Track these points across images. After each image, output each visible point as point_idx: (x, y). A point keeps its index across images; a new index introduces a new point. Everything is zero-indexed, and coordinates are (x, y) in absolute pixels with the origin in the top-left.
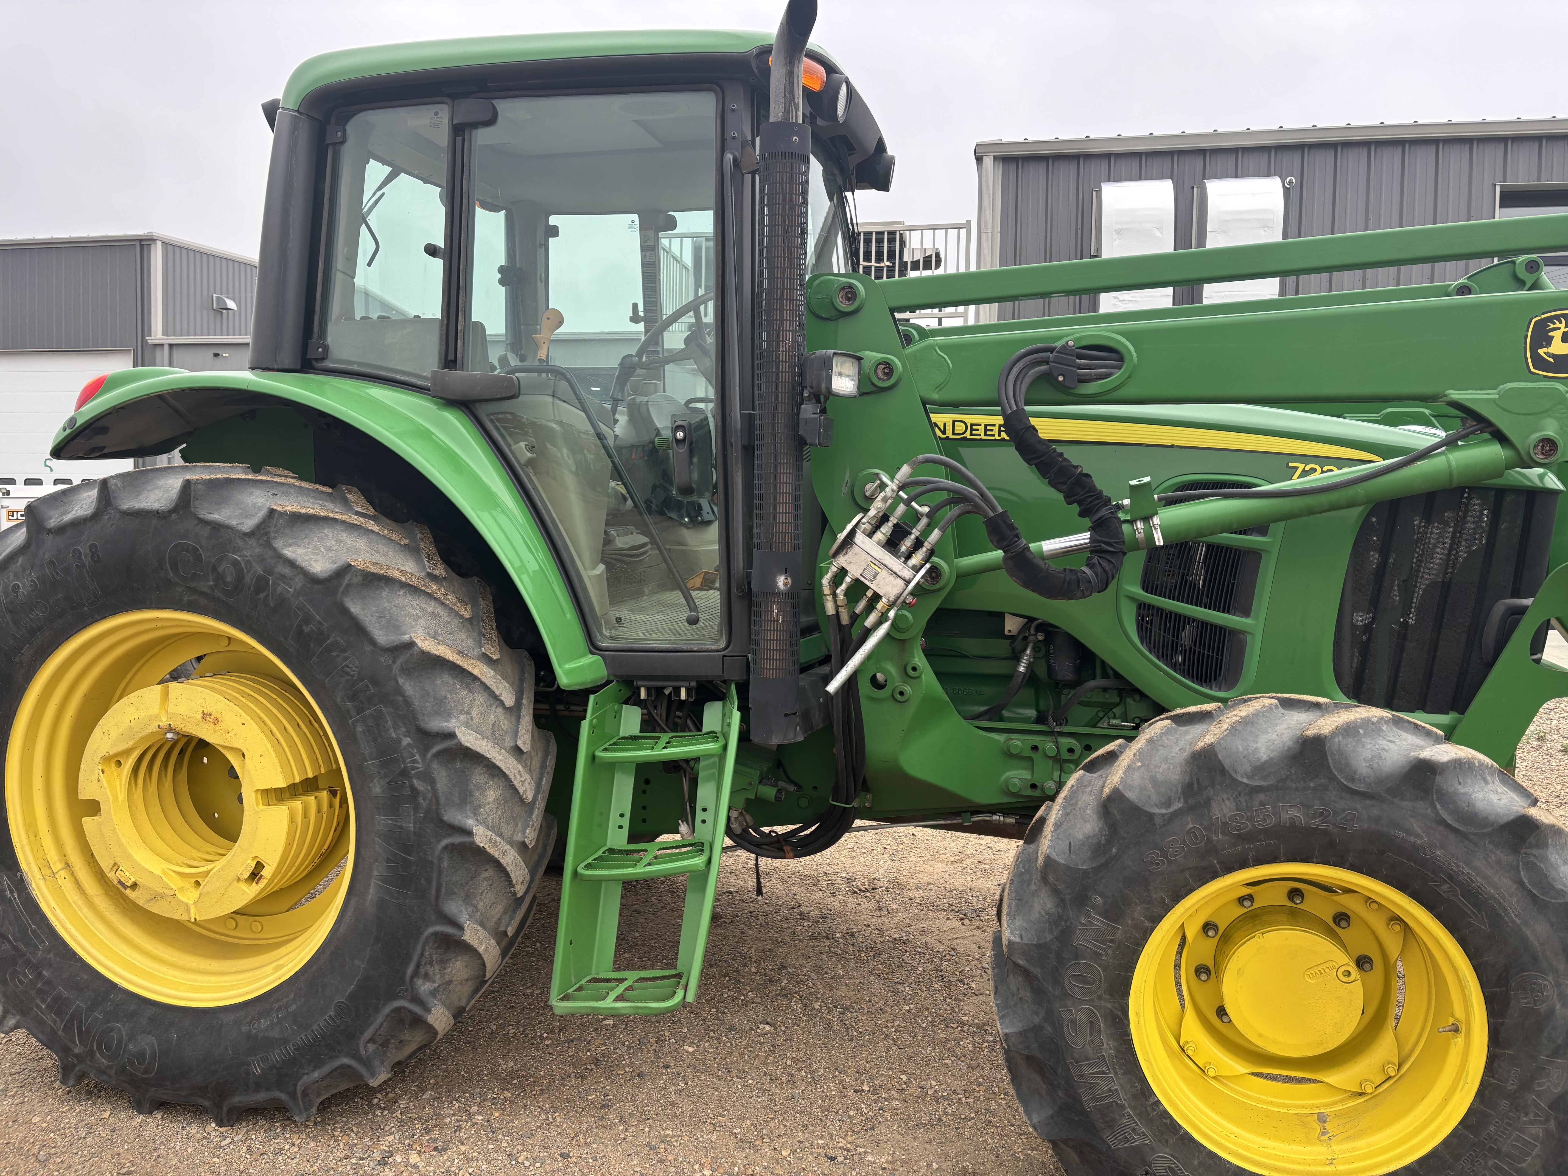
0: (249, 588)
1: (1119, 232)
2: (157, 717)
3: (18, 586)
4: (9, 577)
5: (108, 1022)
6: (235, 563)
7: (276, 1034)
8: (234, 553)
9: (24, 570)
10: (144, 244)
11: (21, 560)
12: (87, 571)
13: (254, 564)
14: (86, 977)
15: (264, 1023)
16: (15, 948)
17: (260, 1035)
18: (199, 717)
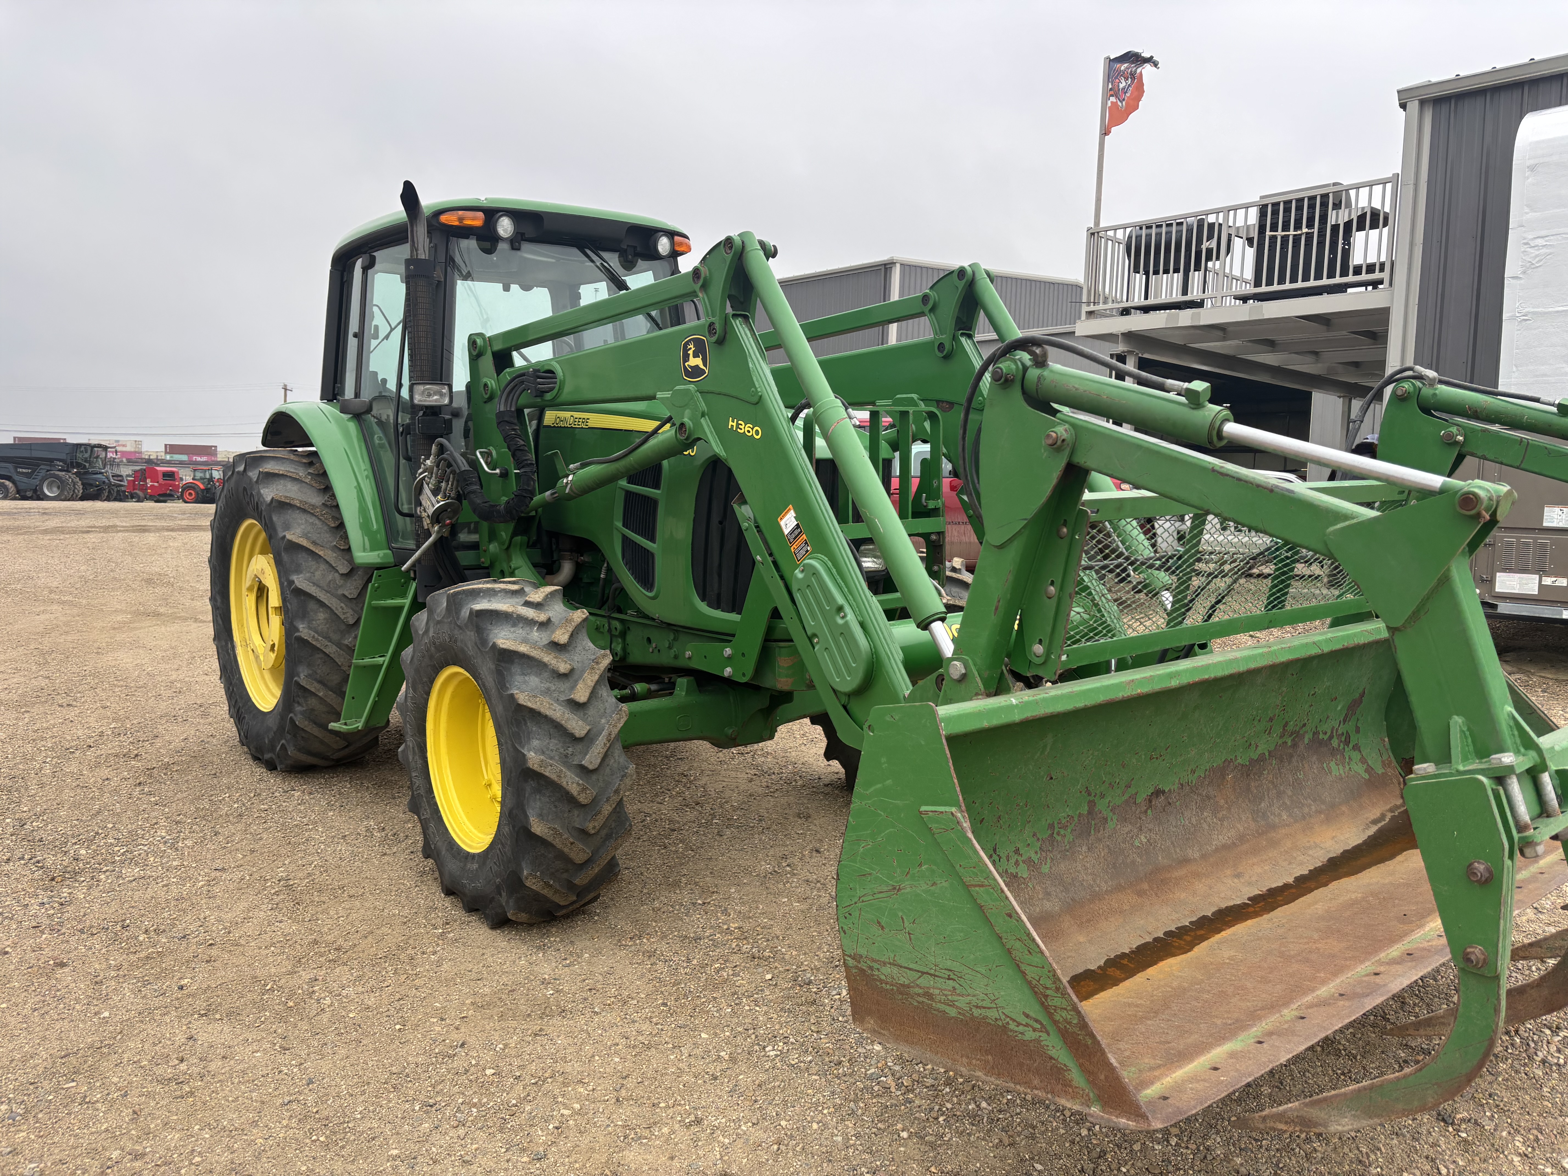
1: (1532, 168)
10: (886, 267)
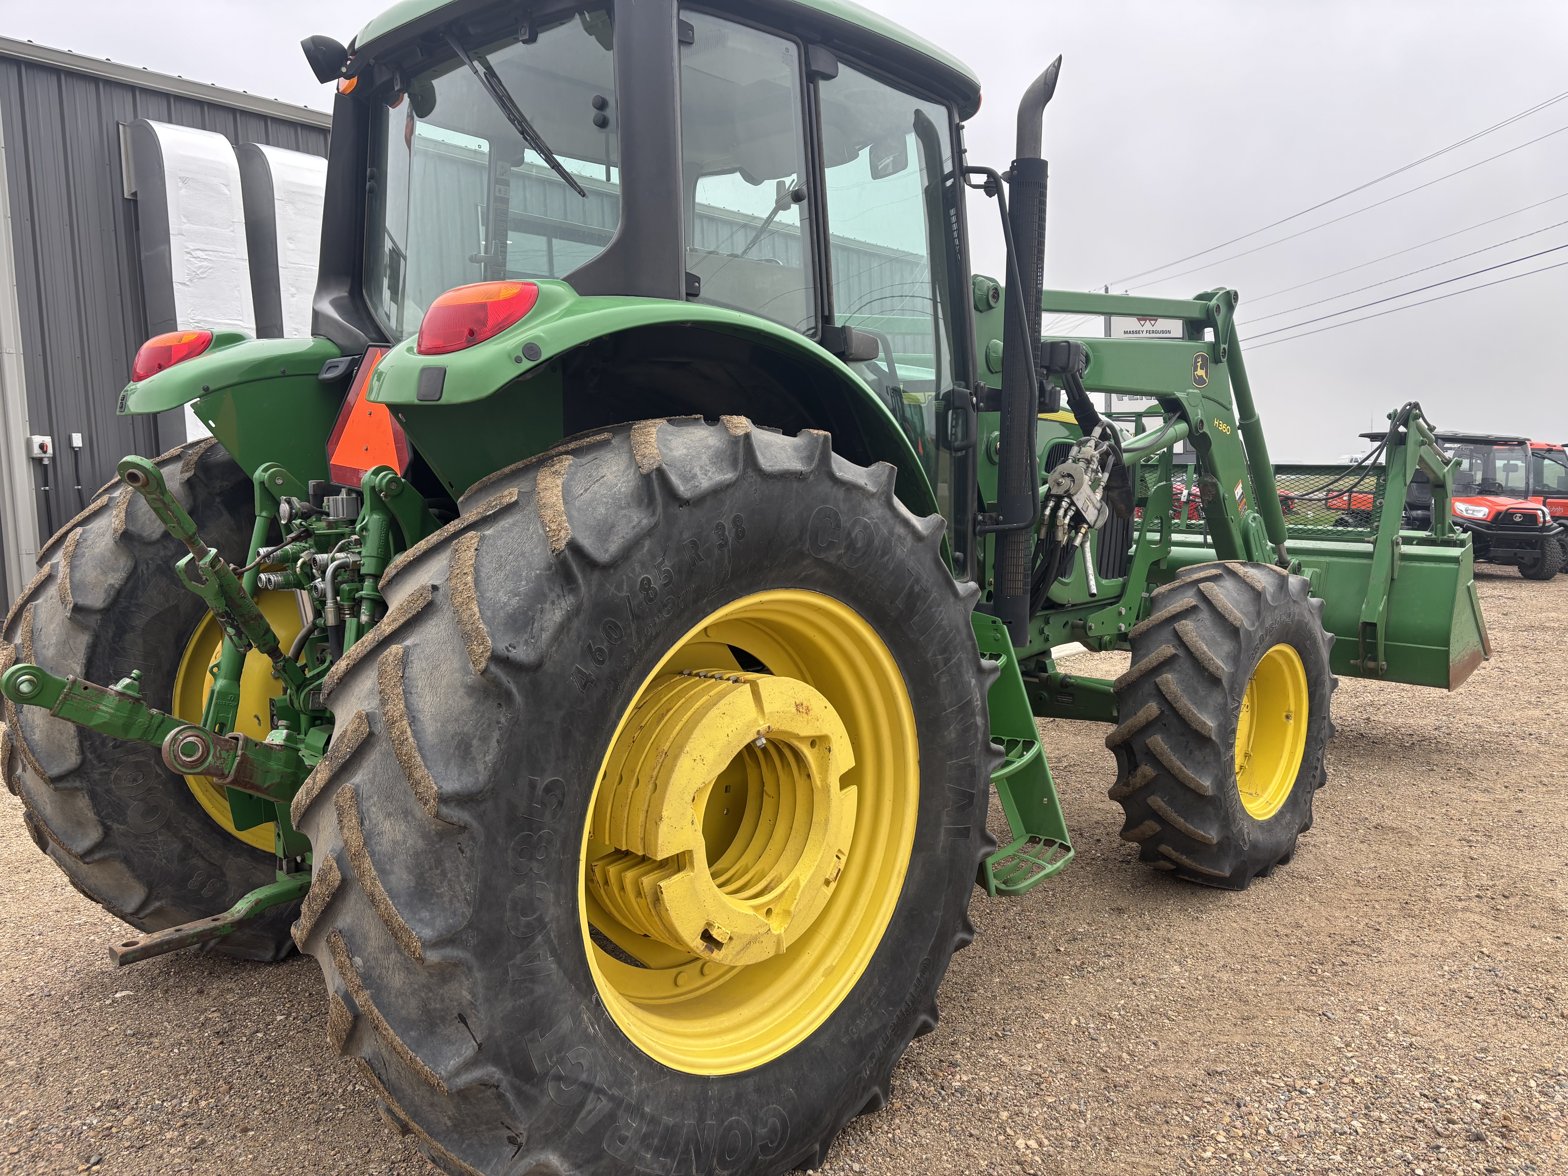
0: (877, 552)
1: (184, 180)
2: (756, 721)
3: (649, 580)
4: (634, 569)
5: (723, 1122)
6: (866, 527)
7: (876, 1025)
8: (863, 516)
9: (653, 557)
11: (647, 544)
12: (729, 551)
13: (881, 526)
14: (679, 1088)
15: (861, 1023)
16: (612, 1098)
17: (863, 1035)
18: (794, 710)
